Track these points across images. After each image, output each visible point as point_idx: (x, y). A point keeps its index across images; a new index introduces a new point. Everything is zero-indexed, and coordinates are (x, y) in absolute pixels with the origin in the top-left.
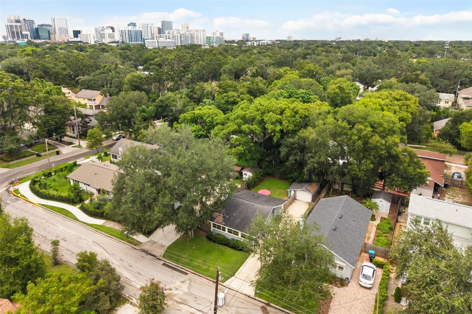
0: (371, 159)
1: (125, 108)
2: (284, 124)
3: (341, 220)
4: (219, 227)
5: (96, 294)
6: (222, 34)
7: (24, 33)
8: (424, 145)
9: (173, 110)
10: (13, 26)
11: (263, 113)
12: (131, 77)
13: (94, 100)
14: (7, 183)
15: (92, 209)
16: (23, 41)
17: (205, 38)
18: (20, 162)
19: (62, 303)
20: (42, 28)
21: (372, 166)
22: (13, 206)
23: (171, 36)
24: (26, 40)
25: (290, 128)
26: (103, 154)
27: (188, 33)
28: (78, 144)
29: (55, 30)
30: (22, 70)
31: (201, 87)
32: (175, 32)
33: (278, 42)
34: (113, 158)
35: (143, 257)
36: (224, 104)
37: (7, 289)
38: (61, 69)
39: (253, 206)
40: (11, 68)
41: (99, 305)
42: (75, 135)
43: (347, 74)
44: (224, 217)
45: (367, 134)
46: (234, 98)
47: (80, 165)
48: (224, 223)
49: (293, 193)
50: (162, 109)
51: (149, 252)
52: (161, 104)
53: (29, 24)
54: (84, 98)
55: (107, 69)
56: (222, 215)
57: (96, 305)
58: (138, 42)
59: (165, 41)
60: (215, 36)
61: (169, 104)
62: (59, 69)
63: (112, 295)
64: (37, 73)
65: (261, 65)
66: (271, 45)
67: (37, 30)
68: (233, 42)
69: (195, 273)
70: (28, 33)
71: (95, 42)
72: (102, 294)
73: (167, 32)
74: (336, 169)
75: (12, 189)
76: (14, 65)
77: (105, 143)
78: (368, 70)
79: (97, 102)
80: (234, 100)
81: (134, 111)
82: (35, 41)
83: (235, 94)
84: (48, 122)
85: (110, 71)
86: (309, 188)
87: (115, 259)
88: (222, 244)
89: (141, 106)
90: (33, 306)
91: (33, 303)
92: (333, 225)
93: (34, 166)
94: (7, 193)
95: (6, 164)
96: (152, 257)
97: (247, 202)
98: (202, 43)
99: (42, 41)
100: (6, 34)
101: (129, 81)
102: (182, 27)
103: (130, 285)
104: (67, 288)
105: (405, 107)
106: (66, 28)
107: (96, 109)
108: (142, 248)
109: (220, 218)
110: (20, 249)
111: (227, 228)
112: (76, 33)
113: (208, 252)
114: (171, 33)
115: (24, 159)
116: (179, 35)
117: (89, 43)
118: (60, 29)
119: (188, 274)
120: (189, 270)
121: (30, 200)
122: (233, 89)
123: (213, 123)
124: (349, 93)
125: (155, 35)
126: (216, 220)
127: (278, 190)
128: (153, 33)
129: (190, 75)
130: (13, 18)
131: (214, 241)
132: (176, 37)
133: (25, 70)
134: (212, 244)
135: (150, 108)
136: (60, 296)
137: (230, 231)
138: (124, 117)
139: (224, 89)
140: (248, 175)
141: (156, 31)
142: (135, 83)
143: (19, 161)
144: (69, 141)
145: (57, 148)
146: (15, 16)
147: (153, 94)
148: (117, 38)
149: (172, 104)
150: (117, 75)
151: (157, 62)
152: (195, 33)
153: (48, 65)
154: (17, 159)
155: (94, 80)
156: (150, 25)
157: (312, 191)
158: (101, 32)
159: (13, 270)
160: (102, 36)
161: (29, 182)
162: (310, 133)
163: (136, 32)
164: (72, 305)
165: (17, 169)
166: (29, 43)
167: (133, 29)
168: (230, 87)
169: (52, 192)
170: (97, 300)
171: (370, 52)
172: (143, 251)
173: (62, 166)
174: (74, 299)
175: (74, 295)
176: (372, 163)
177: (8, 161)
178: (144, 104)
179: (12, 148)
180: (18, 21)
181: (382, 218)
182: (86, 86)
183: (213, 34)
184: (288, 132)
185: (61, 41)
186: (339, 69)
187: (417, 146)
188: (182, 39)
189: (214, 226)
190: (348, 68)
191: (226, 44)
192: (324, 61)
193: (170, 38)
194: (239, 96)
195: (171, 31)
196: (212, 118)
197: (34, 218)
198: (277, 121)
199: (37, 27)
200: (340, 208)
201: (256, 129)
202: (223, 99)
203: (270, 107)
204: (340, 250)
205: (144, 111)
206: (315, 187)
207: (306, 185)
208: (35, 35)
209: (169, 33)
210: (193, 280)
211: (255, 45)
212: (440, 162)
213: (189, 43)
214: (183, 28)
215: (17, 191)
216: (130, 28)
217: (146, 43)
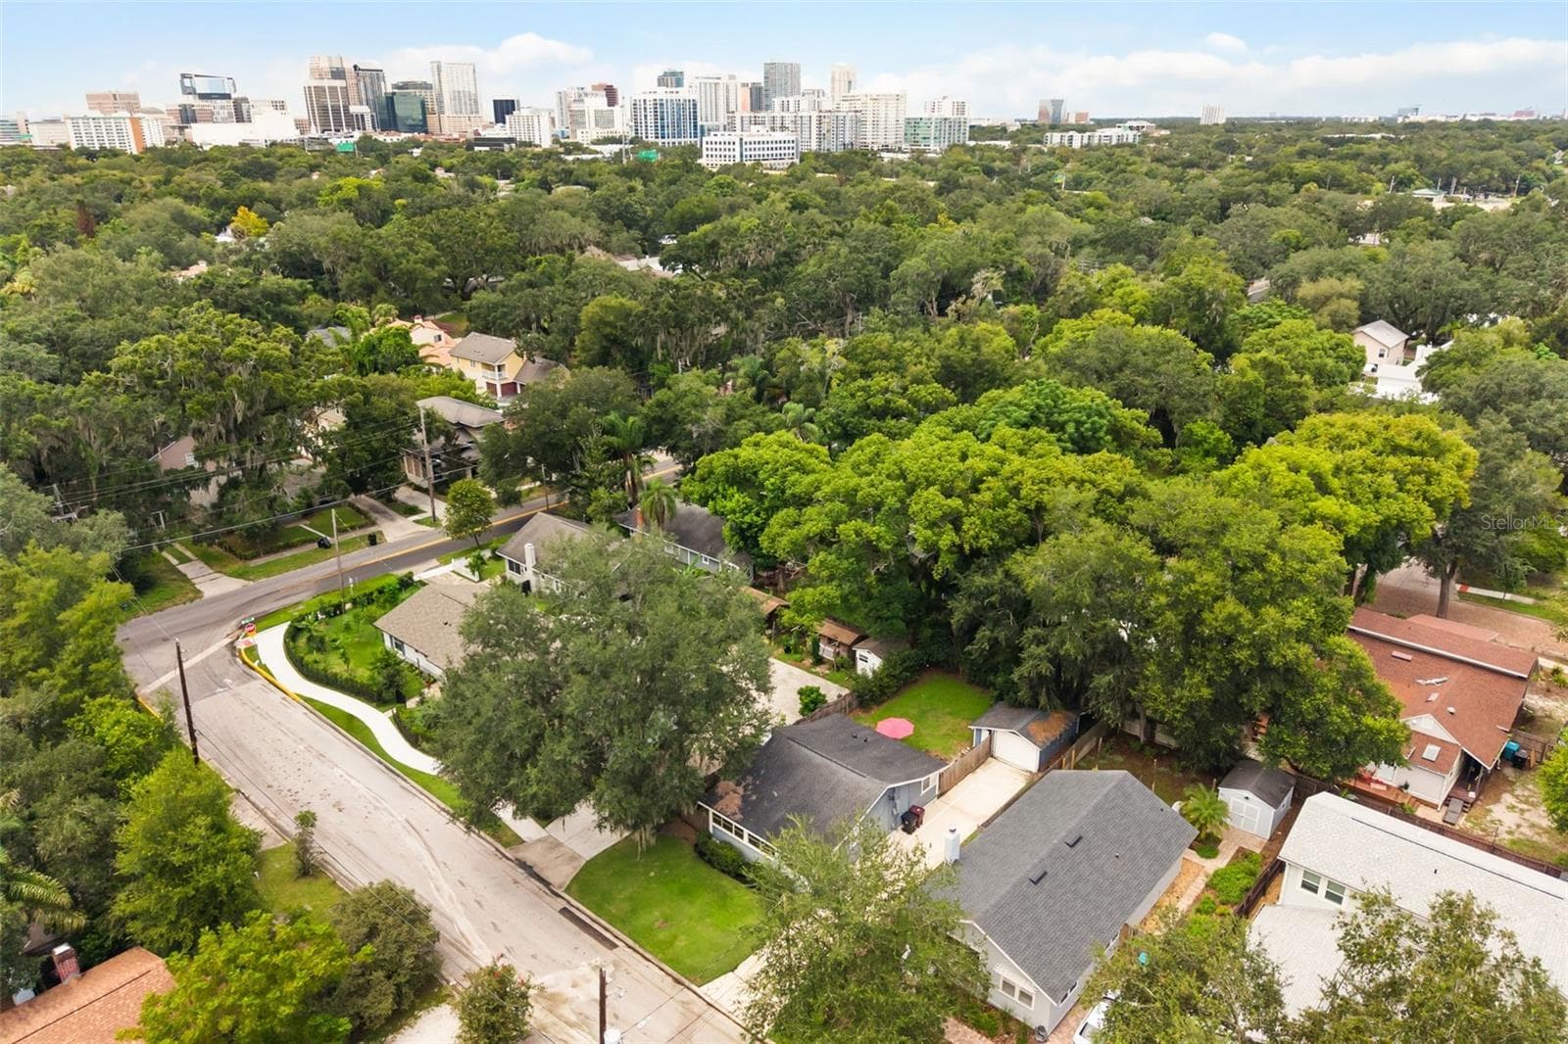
0: (1205, 670)
1: (556, 421)
2: (965, 527)
3: (1073, 851)
4: (728, 827)
5: (363, 974)
6: (961, 108)
7: (354, 109)
8: (1528, 595)
9: (691, 433)
10: (323, 89)
11: (911, 490)
12: (597, 309)
13: (500, 368)
14: (234, 623)
15: (419, 726)
16: (351, 140)
17: (902, 122)
18: (275, 563)
19: (262, 994)
20: (405, 95)
21: (1206, 692)
22: (236, 695)
23: (789, 117)
24: (357, 134)
25: (985, 543)
26: (487, 554)
27: (845, 106)
28: (430, 514)
29: (440, 102)
30: (320, 262)
31: (794, 354)
32: (804, 105)
33: (1164, 132)
34: (511, 569)
35: (516, 882)
36: (854, 414)
37: (162, 936)
38: (423, 262)
39: (833, 773)
40: (291, 255)
41: (366, 1003)
42: (425, 485)
43: (1341, 295)
44: (745, 798)
45: (1197, 592)
46: (888, 395)
47: (423, 584)
48: (739, 816)
49: (985, 735)
50: (661, 426)
51: (536, 870)
52: (659, 412)
53: (368, 80)
54: (473, 362)
55: (543, 273)
56: (740, 790)
57: (360, 1002)
58: (682, 140)
59: (765, 139)
60: (936, 115)
61: (681, 417)
62: (416, 263)
63: (403, 980)
64: (358, 274)
65: (1040, 250)
66: (1131, 146)
67: (390, 99)
68: (1001, 132)
69: (637, 947)
70: (365, 109)
71: (556, 141)
72: (380, 974)
73: (777, 101)
74: (1110, 683)
75: (241, 645)
76: (299, 244)
77: (500, 517)
78: (1427, 282)
79: (509, 376)
80: (888, 401)
81: (582, 429)
82: (381, 138)
83: (895, 383)
84: (351, 450)
85: (551, 281)
86: (1034, 727)
87: (445, 878)
88: (729, 873)
89: (607, 413)
90: (199, 990)
91: (199, 985)
92: (1035, 866)
93: (304, 578)
94: (229, 655)
95: (238, 565)
96: (541, 886)
97: (818, 759)
98: (891, 142)
99: (404, 136)
100: (304, 115)
101: (591, 321)
102: (833, 80)
103: (466, 956)
104: (278, 959)
105: (1419, 479)
106: (473, 91)
107: (503, 394)
108: (520, 855)
109: (732, 798)
110: (197, 845)
111: (746, 832)
112: (504, 109)
113: (686, 892)
114: (792, 109)
115: (287, 554)
116: (815, 115)
117: (537, 142)
118: (457, 96)
119: (616, 946)
120: (622, 936)
121: (280, 681)
122: (893, 363)
123: (783, 492)
124: (1300, 385)
125: (738, 115)
126: (721, 804)
127: (950, 720)
128: (732, 108)
129: (780, 300)
130: (325, 65)
131: (710, 862)
132: (806, 121)
133: (327, 264)
134: (704, 870)
135: (631, 419)
136: (257, 975)
137: (753, 841)
138: (554, 447)
139: (865, 363)
140: (869, 662)
141: (744, 97)
142: (608, 330)
143: (271, 558)
144: (411, 503)
145: (374, 523)
146: (330, 59)
147: (658, 362)
148: (622, 125)
149: (689, 414)
150: (570, 292)
151: (705, 235)
152: (870, 104)
153: (386, 250)
154: (268, 553)
155: (504, 306)
156: (725, 80)
157: (1041, 737)
158: (575, 107)
159: (177, 893)
160: (577, 119)
161: (284, 627)
162: (1033, 569)
163: (680, 106)
164: (281, 1000)
165: (264, 584)
166: (366, 146)
167: (669, 97)
168: (885, 356)
169: (337, 666)
170: (362, 991)
171: (1507, 177)
172: (522, 864)
173: (373, 586)
174: (291, 987)
175: (292, 977)
176: (1210, 683)
177: (246, 558)
178: (616, 408)
179: (255, 526)
180: (338, 74)
181: (1241, 850)
182: (480, 323)
183: (929, 107)
184: (977, 553)
185: (456, 136)
186: (1316, 274)
187: (1499, 595)
188: (825, 127)
189: (717, 820)
190: (1349, 271)
191: (972, 143)
192: (1283, 232)
193: (787, 123)
194: (905, 389)
195: (791, 99)
196: (785, 477)
197: (281, 736)
198: (944, 517)
199: (390, 90)
200: (1084, 813)
201: (879, 538)
202: (853, 396)
203: (933, 471)
204: (1028, 946)
205: (610, 430)
206: (1056, 725)
207: (1027, 719)
208: (385, 116)
209: (784, 107)
210: (625, 966)
211: (1076, 145)
212: (1509, 680)
213: (847, 142)
214: (837, 84)
215: (252, 650)
216: (662, 93)
217: (705, 146)
